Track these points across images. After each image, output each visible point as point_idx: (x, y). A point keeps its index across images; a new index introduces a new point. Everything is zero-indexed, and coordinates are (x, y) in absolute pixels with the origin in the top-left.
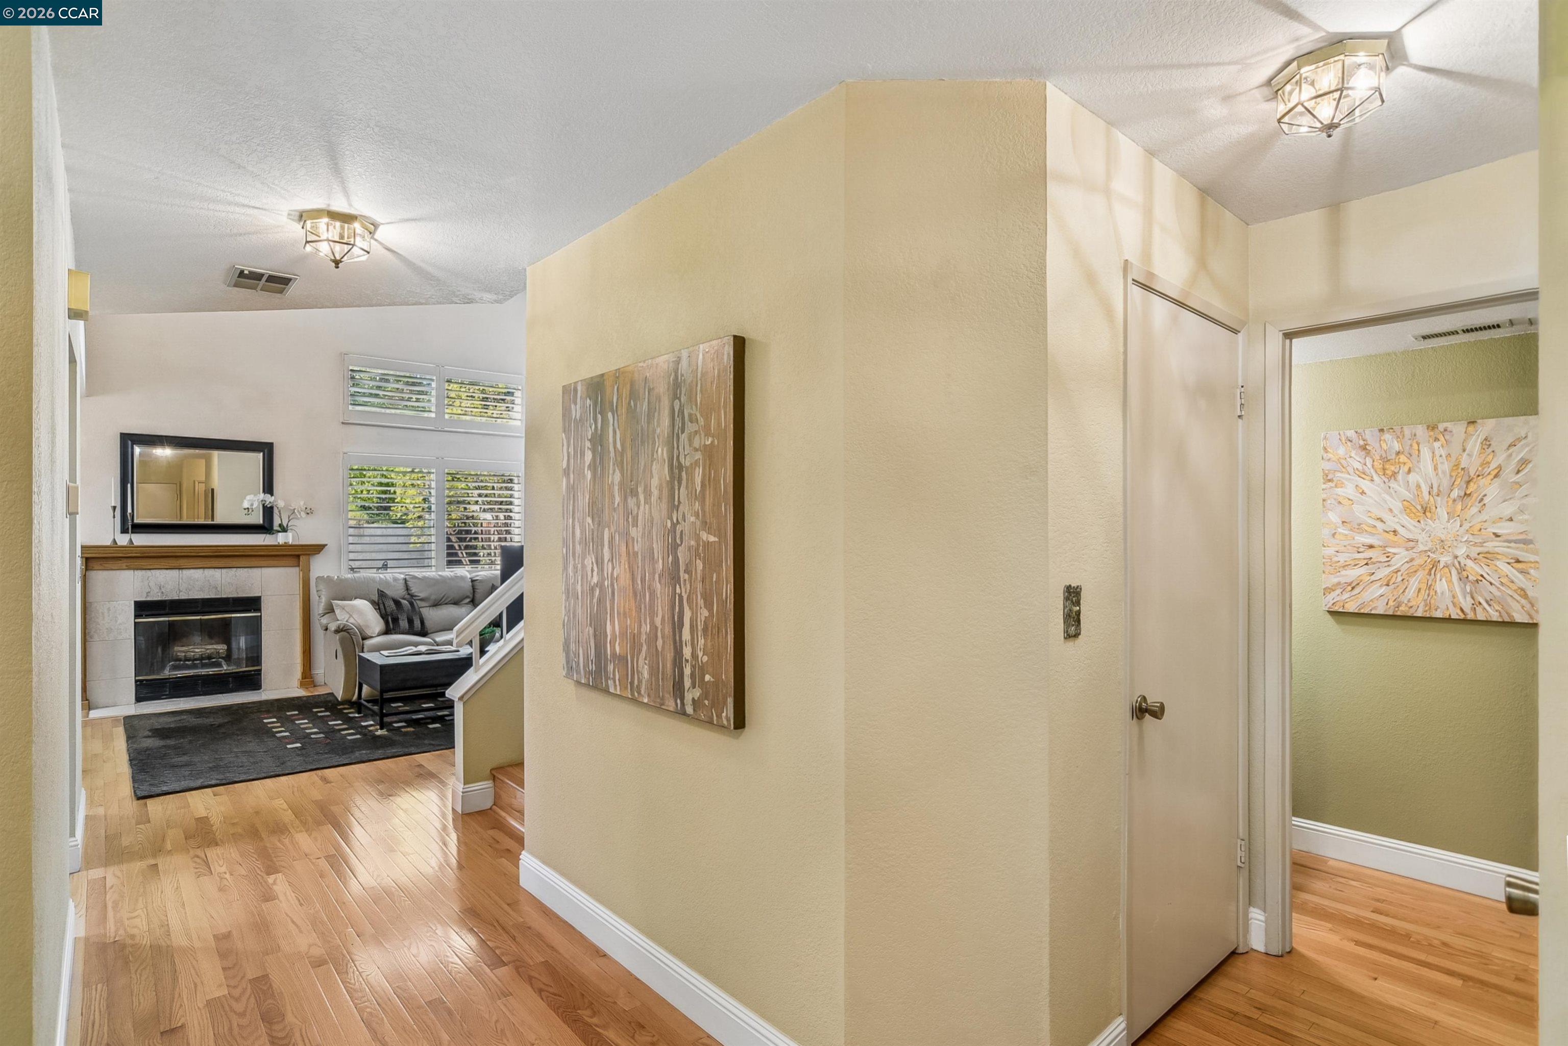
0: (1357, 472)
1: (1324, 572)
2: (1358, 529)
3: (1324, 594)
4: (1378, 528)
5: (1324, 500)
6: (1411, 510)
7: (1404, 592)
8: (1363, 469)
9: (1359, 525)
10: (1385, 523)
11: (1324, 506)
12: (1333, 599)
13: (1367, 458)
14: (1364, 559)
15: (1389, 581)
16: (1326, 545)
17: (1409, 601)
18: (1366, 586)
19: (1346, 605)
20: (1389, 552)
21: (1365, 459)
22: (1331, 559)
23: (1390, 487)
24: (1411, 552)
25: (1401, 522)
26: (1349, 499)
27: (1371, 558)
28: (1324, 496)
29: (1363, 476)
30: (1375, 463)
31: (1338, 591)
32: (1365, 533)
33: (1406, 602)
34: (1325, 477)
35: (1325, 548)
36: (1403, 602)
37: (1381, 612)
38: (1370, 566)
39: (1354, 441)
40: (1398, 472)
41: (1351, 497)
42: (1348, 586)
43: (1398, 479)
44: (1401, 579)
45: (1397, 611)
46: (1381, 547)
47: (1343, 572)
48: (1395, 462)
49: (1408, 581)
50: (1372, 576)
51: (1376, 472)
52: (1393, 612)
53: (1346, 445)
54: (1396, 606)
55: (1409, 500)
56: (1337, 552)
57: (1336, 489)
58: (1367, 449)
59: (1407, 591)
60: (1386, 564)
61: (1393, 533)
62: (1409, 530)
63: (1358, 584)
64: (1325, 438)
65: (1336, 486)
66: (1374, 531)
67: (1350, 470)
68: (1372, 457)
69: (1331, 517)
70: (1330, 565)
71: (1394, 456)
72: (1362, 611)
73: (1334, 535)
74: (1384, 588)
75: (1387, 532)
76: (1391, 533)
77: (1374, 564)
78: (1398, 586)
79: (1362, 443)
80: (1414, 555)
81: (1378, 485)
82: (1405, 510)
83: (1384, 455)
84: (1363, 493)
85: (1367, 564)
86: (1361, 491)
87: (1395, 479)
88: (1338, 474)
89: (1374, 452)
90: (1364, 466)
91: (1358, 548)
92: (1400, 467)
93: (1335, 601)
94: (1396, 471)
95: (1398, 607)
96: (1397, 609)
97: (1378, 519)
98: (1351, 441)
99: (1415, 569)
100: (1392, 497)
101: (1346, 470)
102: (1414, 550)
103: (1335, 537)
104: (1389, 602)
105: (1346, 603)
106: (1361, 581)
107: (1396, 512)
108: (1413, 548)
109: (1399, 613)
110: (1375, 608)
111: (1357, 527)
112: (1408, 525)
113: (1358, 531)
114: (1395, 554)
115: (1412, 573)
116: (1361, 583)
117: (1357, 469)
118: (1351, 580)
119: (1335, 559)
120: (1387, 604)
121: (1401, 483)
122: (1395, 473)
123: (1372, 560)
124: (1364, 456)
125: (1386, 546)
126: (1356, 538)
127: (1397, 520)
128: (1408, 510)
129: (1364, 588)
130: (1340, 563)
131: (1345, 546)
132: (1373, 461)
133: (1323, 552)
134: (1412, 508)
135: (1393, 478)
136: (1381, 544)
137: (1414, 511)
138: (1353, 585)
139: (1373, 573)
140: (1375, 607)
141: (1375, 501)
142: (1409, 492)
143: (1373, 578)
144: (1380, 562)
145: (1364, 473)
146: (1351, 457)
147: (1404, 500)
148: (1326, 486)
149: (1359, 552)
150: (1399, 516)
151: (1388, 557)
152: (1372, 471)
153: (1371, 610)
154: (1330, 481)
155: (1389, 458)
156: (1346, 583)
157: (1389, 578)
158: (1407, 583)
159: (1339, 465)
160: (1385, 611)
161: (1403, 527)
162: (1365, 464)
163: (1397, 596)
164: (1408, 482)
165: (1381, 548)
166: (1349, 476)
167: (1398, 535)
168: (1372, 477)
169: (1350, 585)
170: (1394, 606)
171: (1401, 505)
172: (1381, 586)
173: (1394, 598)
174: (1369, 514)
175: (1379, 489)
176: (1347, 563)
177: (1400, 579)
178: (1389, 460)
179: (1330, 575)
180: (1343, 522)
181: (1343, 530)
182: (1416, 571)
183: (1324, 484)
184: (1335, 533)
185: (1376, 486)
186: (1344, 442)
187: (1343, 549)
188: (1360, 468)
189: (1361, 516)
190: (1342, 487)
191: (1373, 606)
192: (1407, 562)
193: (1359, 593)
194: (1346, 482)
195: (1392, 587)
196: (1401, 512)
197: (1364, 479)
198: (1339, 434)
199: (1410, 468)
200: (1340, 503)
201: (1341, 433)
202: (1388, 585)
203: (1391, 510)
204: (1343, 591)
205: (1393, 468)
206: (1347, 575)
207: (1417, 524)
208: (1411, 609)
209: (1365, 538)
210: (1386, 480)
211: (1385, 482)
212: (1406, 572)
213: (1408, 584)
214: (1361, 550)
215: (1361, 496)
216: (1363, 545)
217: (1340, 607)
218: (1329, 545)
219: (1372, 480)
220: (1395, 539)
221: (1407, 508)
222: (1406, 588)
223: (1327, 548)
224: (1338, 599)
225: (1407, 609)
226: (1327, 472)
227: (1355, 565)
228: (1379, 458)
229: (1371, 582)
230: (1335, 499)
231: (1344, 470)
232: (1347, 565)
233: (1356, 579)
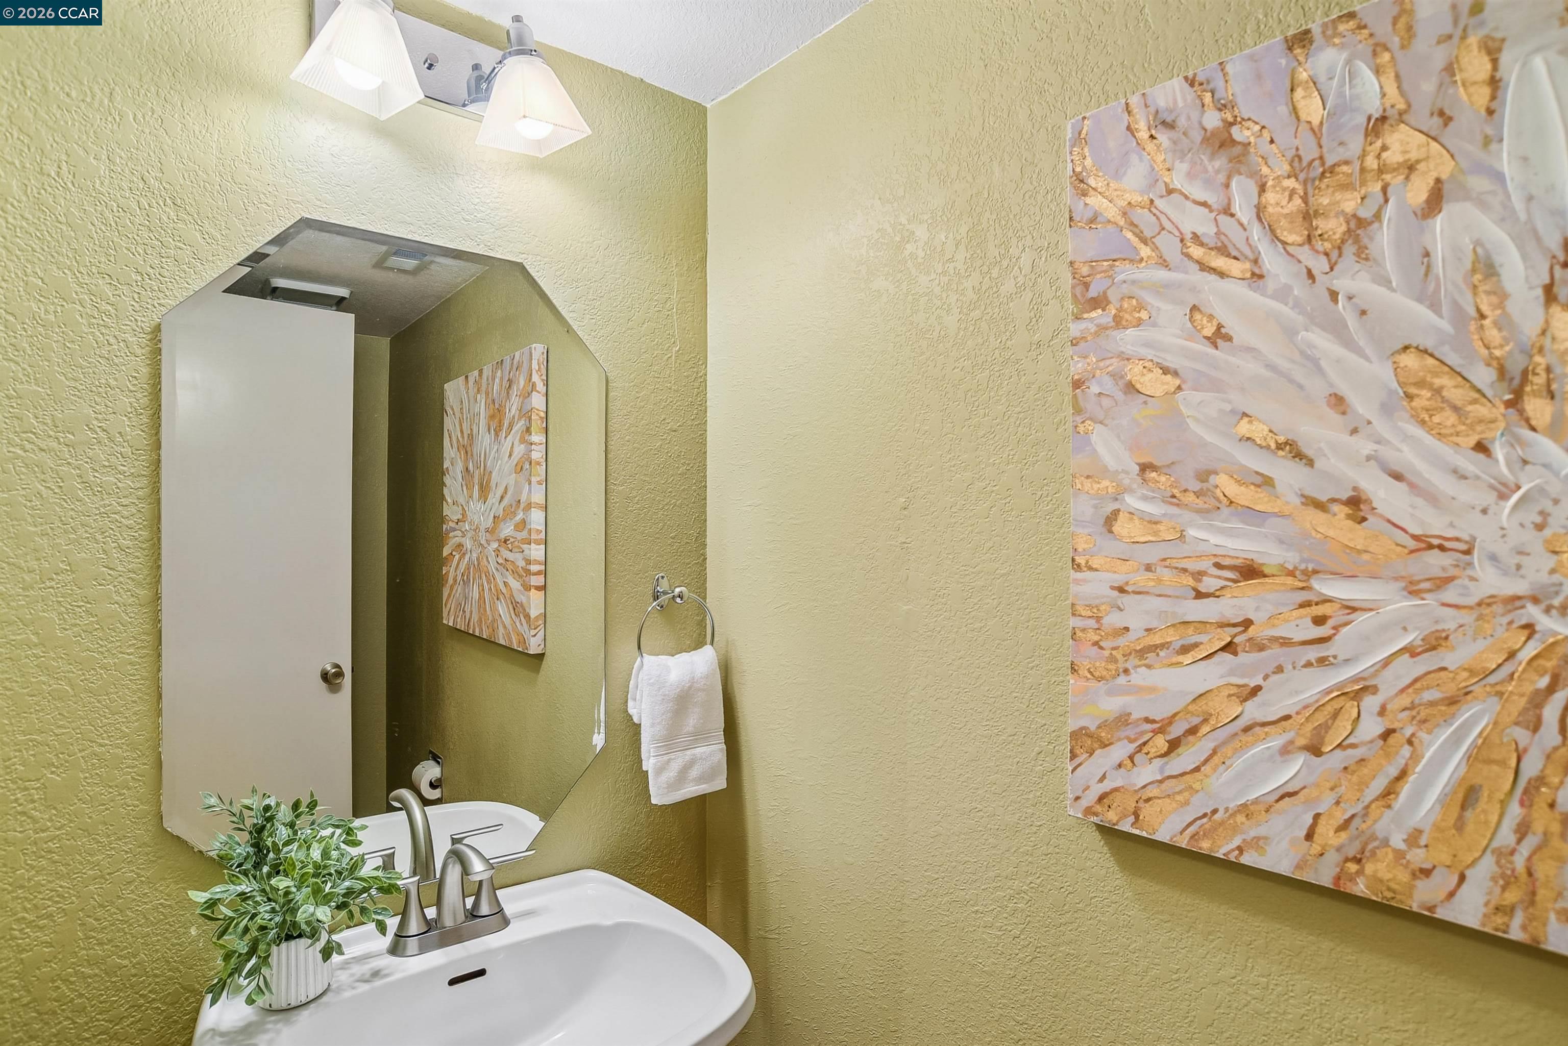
0: (1197, 252)
1: (1074, 669)
2: (1198, 494)
3: (1073, 756)
4: (1280, 488)
5: (1077, 384)
6: (1438, 391)
7: (1389, 793)
8: (1218, 233)
9: (1204, 476)
10: (1310, 463)
11: (1078, 410)
12: (1103, 778)
13: (1234, 184)
14: (1222, 625)
15: (1322, 731)
16: (1080, 560)
17: (1413, 839)
18: (1224, 743)
19: (1147, 811)
20: (1328, 600)
21: (1227, 186)
22: (1098, 619)
23: (1334, 295)
24: (1430, 600)
25: (1387, 453)
26: (1166, 371)
27: (1247, 623)
28: (1078, 367)
29: (1220, 262)
30: (1270, 197)
31: (1120, 751)
32: (1225, 511)
33: (1398, 841)
34: (1078, 290)
35: (1079, 575)
36: (1386, 843)
37: (1284, 868)
38: (1243, 658)
39: (1182, 122)
40: (1378, 216)
41: (1172, 361)
42: (1155, 732)
43: (1373, 250)
44: (1380, 730)
45: (1352, 879)
46: (1291, 574)
47: (1140, 676)
48: (1363, 170)
49: (1410, 742)
50: (1249, 704)
51: (1275, 236)
52: (1337, 879)
53: (1150, 146)
54: (1351, 852)
55: (1428, 343)
56: (1121, 590)
57: (1118, 335)
58: (1234, 142)
59: (1406, 790)
60: (1313, 653)
61: (1346, 510)
62: (1433, 498)
63: (1193, 731)
64: (1079, 139)
65: (1118, 322)
66: (1261, 501)
67: (1169, 245)
68: (1254, 174)
69: (1101, 450)
70: (1096, 644)
71: (1356, 144)
72: (1205, 846)
73: (1110, 520)
74: (1299, 761)
75: (1320, 506)
76: (1336, 508)
77: (1262, 648)
78: (1362, 761)
79: (1212, 120)
80: (1450, 620)
81: (1282, 295)
82: (1409, 397)
83: (1309, 153)
84: (1219, 337)
85: (1229, 647)
86: (1209, 331)
87: (1362, 254)
88: (1125, 272)
89: (1264, 147)
90: (1223, 219)
91: (1199, 575)
92: (1384, 190)
93: (1107, 786)
94: (1365, 213)
95: (1359, 861)
96: (1353, 867)
97: (1280, 447)
98: (1169, 125)
99: (1450, 689)
100: (1348, 343)
101: (1155, 248)
102: (1450, 595)
103: (1116, 528)
104: (1320, 830)
105: (1148, 800)
106: (1205, 721)
107: (1361, 406)
108: (1442, 582)
109: (1360, 888)
110: (1258, 843)
111: (1195, 486)
112: (1421, 466)
113: (1200, 503)
114: (1354, 609)
115: (1432, 704)
116: (1205, 729)
117: (1196, 237)
118: (1168, 714)
119: (1113, 620)
120: (1309, 836)
121: (1389, 266)
122: (1362, 223)
123: (1252, 631)
124: (1221, 178)
125: (1315, 572)
126: (1192, 532)
127: (1368, 448)
128: (1425, 393)
129: (1215, 752)
130: (1132, 636)
131: (1148, 568)
132: (1262, 189)
133: (1074, 589)
134: (1444, 380)
135: (1350, 249)
136: (1291, 558)
137: (1455, 393)
138: (1176, 730)
139: (1256, 690)
140: (1258, 838)
141: (1271, 367)
142: (1435, 307)
143: (1253, 711)
144: (1286, 642)
145: (1223, 250)
146: (1170, 192)
147: (1406, 348)
148: (1082, 325)
149: (1199, 595)
150: (1381, 426)
151: (1319, 621)
152: (1256, 232)
153: (1240, 849)
154: (1099, 302)
155: (1329, 162)
156: (1147, 720)
157: (1320, 718)
158: (1406, 751)
159: (1129, 235)
160: (1298, 867)
161: (1397, 477)
162: (1227, 211)
163: (1358, 808)
164: (1427, 254)
165: (1290, 580)
166: (1162, 274)
167: (1371, 519)
168: (1256, 261)
169: (1161, 731)
170: (1339, 849)
171: (1385, 372)
172: (1286, 751)
173: (1341, 816)
174: (1244, 428)
175: (1285, 310)
176: (1157, 640)
177: (1371, 727)
178: (1332, 170)
179: (1093, 684)
180: (1144, 468)
181: (1145, 498)
182: (1452, 702)
183: (1077, 318)
184: (1116, 513)
185: (1272, 297)
186: (1143, 135)
187: (1141, 579)
188: (1207, 230)
189: (1209, 438)
190: (1139, 323)
191: (1253, 833)
192: (1410, 651)
193: (1197, 769)
194: (1149, 298)
195: (1335, 760)
196: (1387, 409)
197: (1222, 275)
198: (1128, 109)
199: (1438, 181)
200: (1131, 388)
201: (1134, 100)
202: (1315, 750)
203: (1338, 402)
204: (1139, 749)
205: (1350, 203)
206: (1152, 689)
207: (1469, 463)
208: (1421, 884)
209: (1222, 531)
210: (1319, 265)
211: (1310, 275)
212: (1405, 701)
213: (1415, 758)
214: (1209, 584)
215: (1211, 350)
216: (1218, 566)
217: (1124, 816)
218: (1095, 563)
219: (1258, 276)
220: (1355, 536)
221: (1421, 384)
222: (1403, 775)
223: (1088, 575)
224: (1118, 783)
225: (1403, 876)
226: (1085, 270)
227: (1185, 650)
228: (1286, 167)
229: (1247, 729)
230: (1113, 375)
231: (1145, 251)
232: (1154, 648)
233: (1185, 710)
